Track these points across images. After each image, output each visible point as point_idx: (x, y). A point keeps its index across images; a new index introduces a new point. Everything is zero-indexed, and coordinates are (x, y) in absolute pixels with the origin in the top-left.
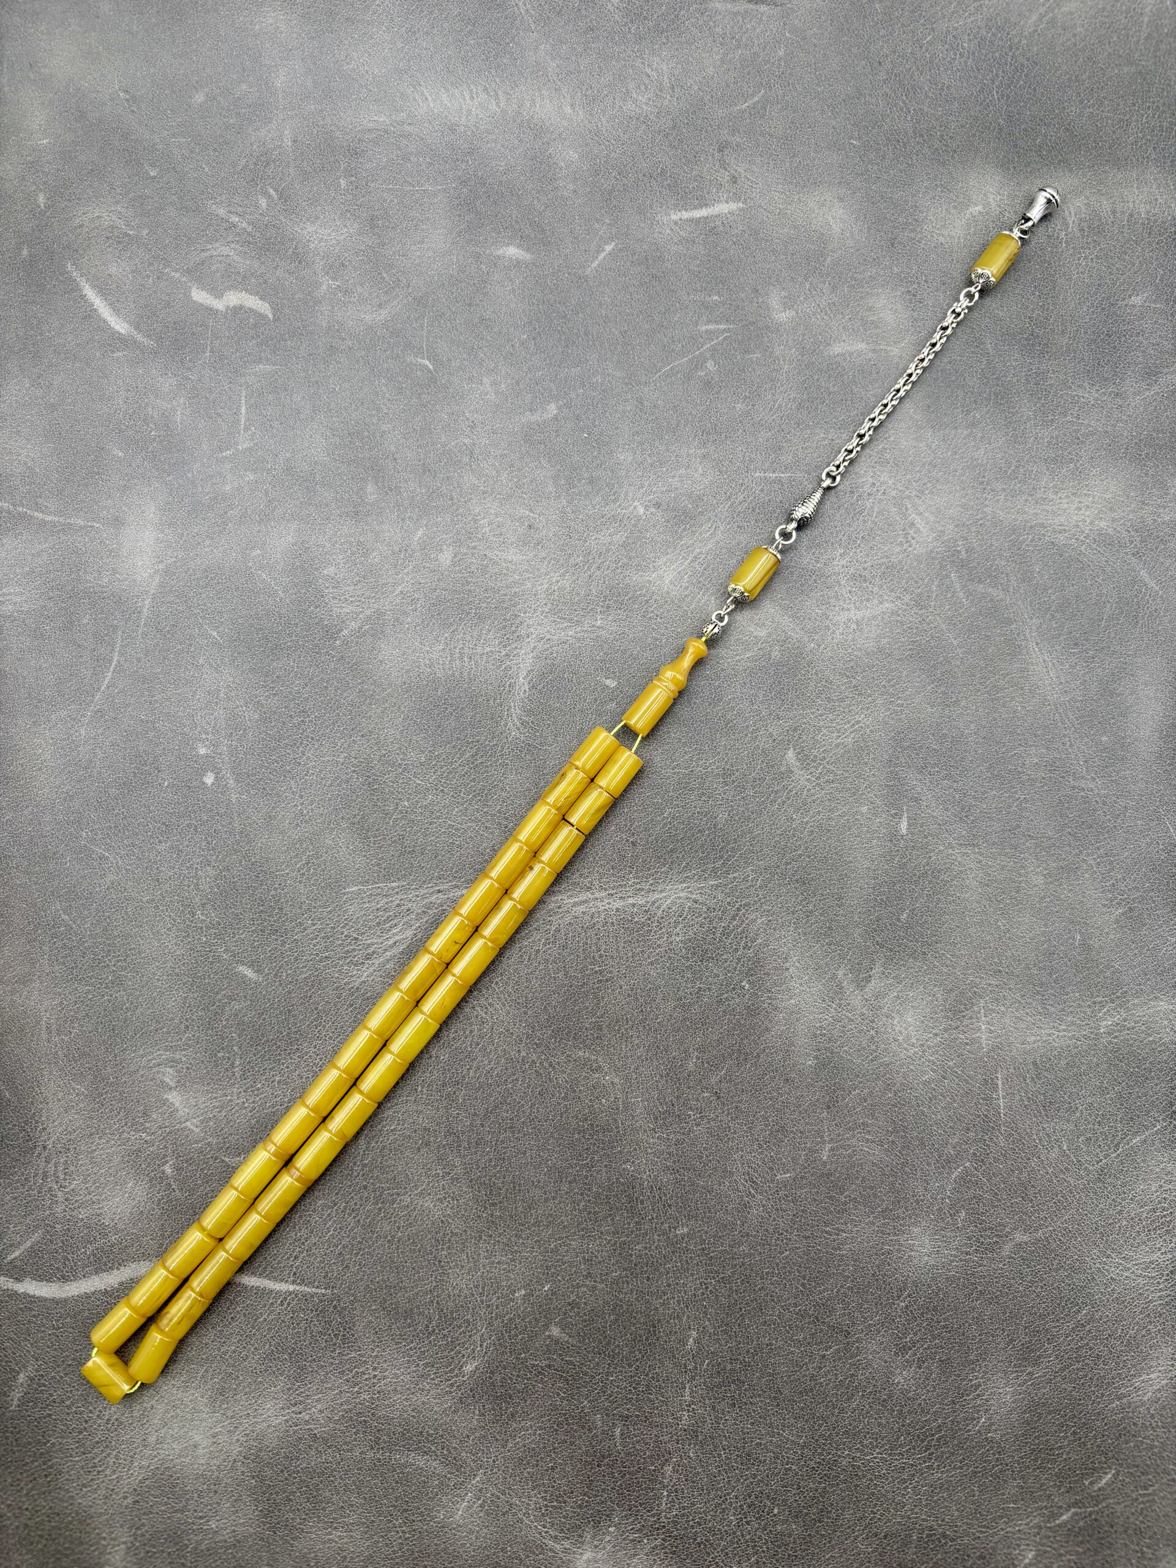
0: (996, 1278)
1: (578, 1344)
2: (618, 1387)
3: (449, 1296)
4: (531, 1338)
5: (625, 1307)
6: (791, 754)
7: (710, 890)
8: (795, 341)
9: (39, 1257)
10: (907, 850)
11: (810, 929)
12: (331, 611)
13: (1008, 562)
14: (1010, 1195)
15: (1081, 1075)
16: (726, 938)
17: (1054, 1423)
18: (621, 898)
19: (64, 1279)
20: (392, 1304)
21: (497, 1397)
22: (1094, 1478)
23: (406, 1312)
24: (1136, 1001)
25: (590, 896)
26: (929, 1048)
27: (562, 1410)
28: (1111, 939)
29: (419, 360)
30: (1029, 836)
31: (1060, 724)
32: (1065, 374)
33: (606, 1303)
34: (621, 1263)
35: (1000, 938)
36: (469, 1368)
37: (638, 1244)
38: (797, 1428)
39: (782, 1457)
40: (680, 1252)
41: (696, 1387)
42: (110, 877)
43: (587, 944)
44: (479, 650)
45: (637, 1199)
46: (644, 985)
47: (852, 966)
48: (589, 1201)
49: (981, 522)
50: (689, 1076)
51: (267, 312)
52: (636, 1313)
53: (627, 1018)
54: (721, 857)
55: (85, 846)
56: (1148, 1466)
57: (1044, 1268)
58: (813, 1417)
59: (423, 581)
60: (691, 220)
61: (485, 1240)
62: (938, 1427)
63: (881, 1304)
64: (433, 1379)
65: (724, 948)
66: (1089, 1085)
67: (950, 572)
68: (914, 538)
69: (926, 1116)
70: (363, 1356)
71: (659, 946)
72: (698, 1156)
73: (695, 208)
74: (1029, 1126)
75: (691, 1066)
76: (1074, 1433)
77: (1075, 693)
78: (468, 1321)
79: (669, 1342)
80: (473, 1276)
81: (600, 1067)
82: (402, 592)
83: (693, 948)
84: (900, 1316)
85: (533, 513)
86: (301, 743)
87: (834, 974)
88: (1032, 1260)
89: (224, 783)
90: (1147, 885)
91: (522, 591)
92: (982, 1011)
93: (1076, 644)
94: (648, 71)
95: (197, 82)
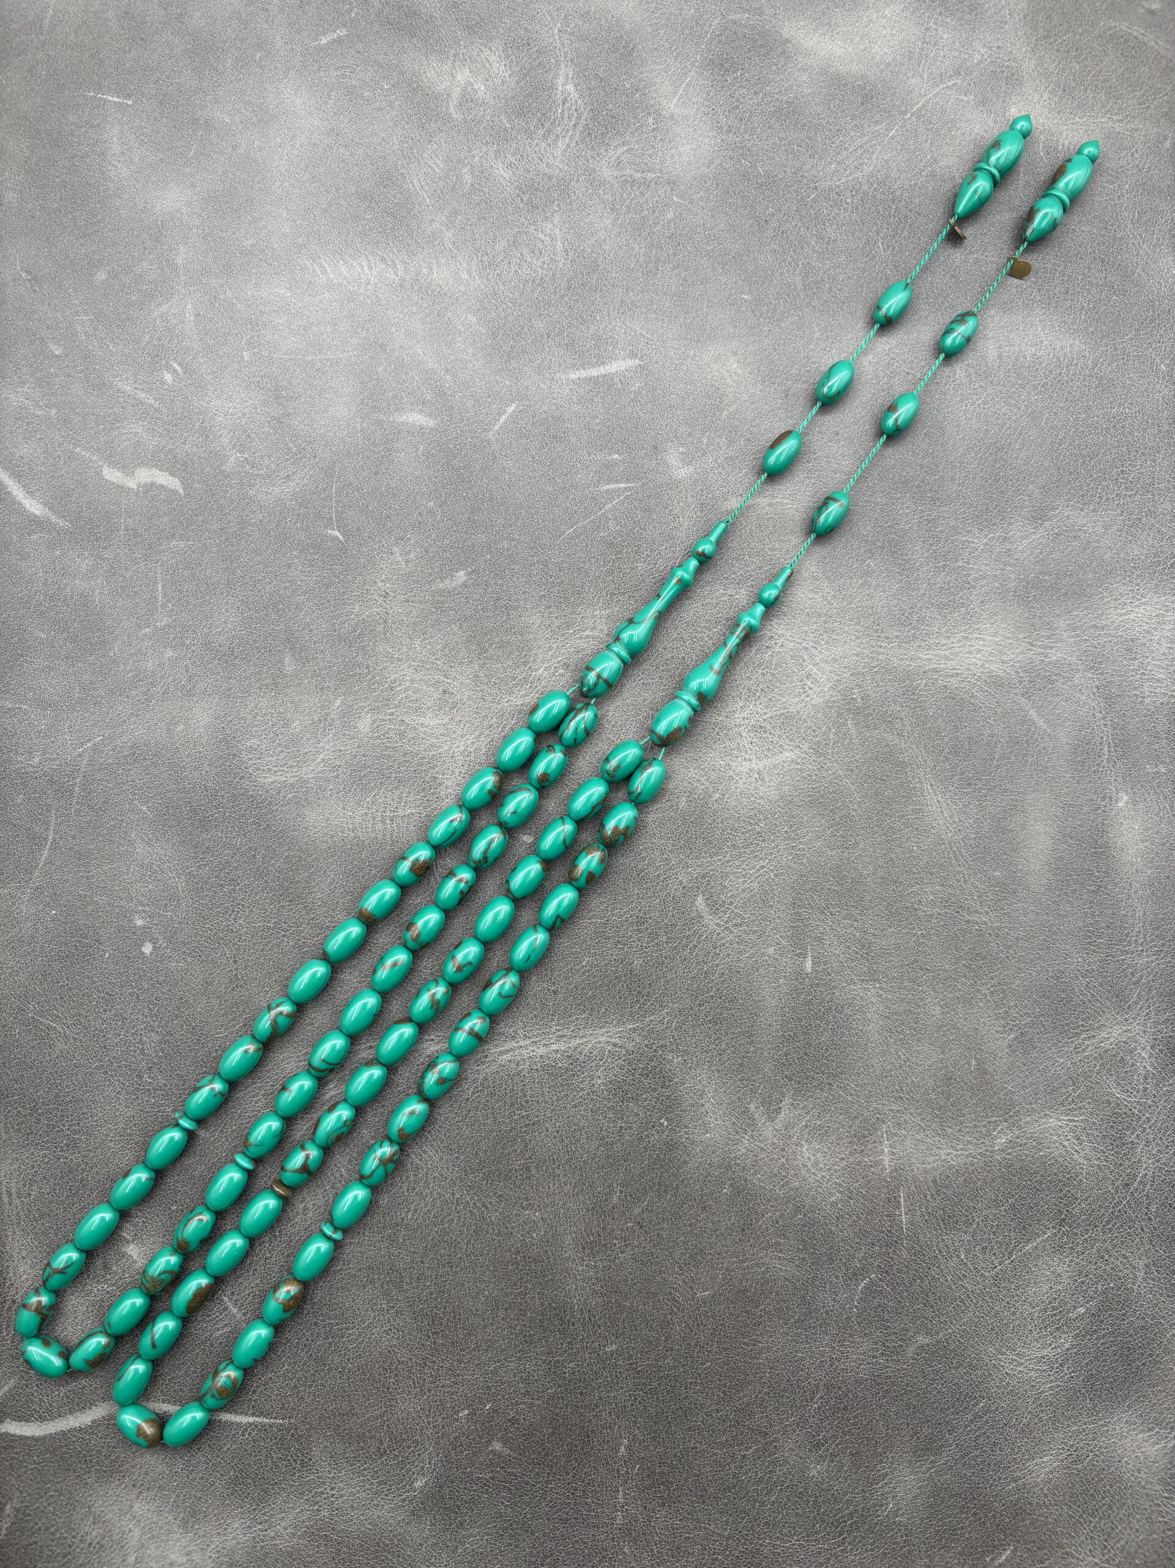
0: (900, 1378)
1: (519, 1457)
2: (557, 1493)
3: (398, 1419)
4: (475, 1454)
5: (561, 1420)
6: (700, 901)
7: (629, 1033)
8: (693, 497)
9: (17, 1401)
10: (812, 987)
11: (723, 1066)
12: (255, 781)
13: (903, 707)
14: (912, 1302)
15: (977, 1190)
16: (645, 1079)
17: (956, 1506)
18: (545, 1045)
19: (42, 1419)
20: (345, 1430)
21: (446, 1508)
22: (995, 1555)
23: (359, 1436)
24: (1028, 1119)
25: (514, 1044)
26: (836, 1171)
27: (506, 1517)
28: (1004, 1063)
29: (330, 531)
30: (927, 969)
31: (954, 861)
32: (956, 519)
33: (543, 1418)
34: (556, 1380)
35: (900, 1067)
36: (418, 1484)
37: (571, 1362)
38: (722, 1522)
39: (709, 1548)
40: (610, 1368)
41: (628, 1490)
42: (60, 1046)
43: (513, 1090)
44: (400, 813)
45: (568, 1321)
46: (568, 1126)
47: (763, 1099)
48: (524, 1325)
49: (876, 669)
50: (614, 1208)
51: (177, 488)
52: (571, 1425)
53: (554, 1159)
54: (638, 1001)
55: (33, 1018)
56: (1043, 1541)
57: (944, 1366)
58: (737, 1511)
59: (343, 749)
60: (590, 379)
61: (430, 1366)
62: (850, 1514)
63: (796, 1406)
64: (386, 1495)
65: (643, 1088)
66: (985, 1199)
67: (846, 720)
68: (811, 689)
69: (834, 1234)
70: (320, 1478)
71: (582, 1089)
72: (624, 1280)
73: (593, 366)
74: (930, 1238)
75: (615, 1199)
76: (975, 1514)
77: (968, 831)
78: (417, 1442)
79: (603, 1450)
80: (419, 1400)
81: (530, 1204)
82: (323, 760)
83: (615, 1090)
84: (814, 1417)
85: (448, 678)
86: (233, 911)
87: (746, 1107)
88: (934, 1360)
89: (162, 952)
90: (1037, 1010)
91: (440, 754)
92: (885, 1135)
93: (969, 784)
94: (542, 236)
95: (99, 261)
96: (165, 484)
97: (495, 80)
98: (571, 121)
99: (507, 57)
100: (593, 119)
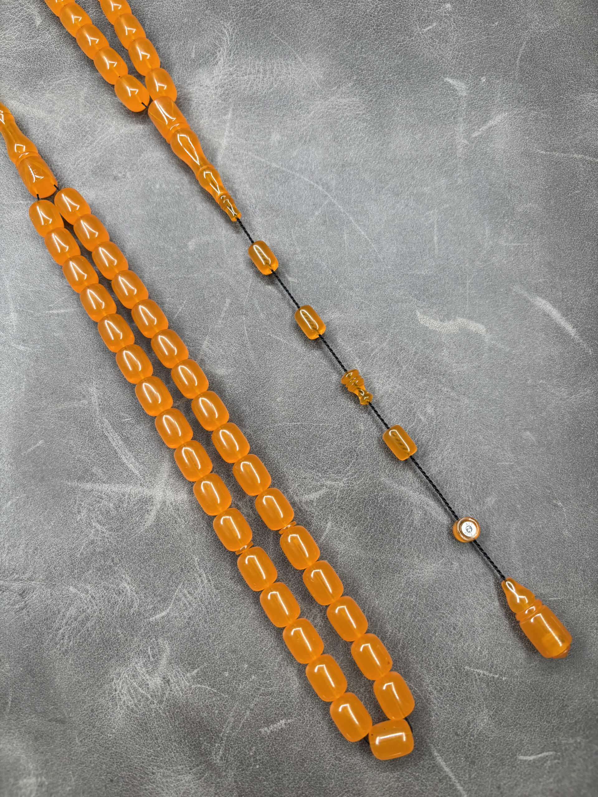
12: (360, 99)
51: (422, 317)
59: (293, 121)
82: (308, 113)
94: (99, 527)
95: (493, 515)
96: (432, 321)
97: (127, 676)
98: (62, 633)
99: (113, 699)
100: (41, 634)
